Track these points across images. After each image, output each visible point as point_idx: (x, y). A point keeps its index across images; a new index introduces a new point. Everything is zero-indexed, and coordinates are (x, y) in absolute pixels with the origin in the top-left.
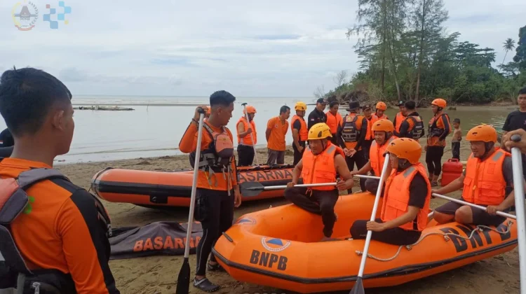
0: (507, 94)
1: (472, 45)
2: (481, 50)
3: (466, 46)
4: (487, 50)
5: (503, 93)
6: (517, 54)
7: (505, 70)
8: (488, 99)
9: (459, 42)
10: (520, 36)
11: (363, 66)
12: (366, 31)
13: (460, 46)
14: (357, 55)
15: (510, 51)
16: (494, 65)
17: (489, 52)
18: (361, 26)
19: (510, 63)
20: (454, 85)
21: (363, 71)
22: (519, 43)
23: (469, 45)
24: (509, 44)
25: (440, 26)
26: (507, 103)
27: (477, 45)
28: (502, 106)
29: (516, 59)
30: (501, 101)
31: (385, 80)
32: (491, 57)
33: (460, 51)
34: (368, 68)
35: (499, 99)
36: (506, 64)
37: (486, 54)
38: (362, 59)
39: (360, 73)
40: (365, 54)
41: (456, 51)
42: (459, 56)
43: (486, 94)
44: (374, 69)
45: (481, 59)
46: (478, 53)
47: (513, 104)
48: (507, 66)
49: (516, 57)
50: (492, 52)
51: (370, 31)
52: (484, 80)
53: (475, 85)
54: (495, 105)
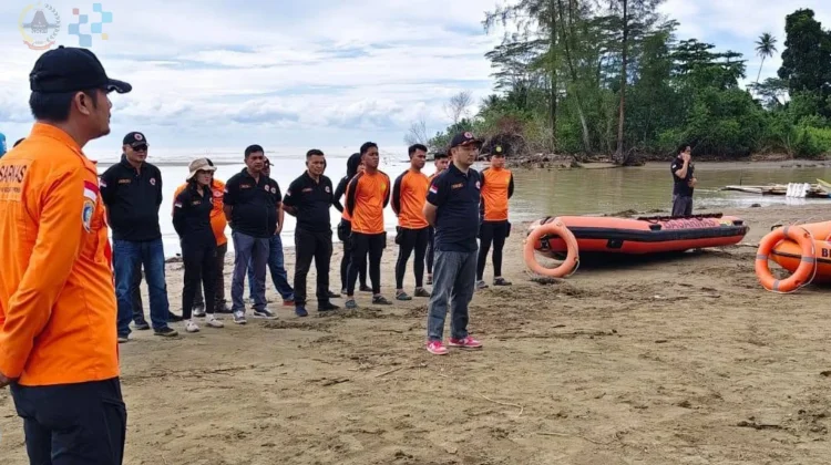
0: (777, 138)
1: (702, 46)
2: (719, 56)
3: (692, 49)
4: (730, 55)
5: (771, 138)
6: (784, 64)
7: (761, 93)
8: (746, 148)
9: (680, 39)
10: (787, 30)
11: (502, 84)
12: (519, 19)
13: (681, 48)
14: (489, 62)
15: (768, 57)
16: (742, 84)
17: (733, 59)
18: (509, 8)
19: (769, 79)
20: (686, 124)
21: (501, 94)
22: (786, 44)
23: (698, 46)
24: (766, 45)
25: (656, 11)
26: (779, 156)
27: (710, 47)
28: (771, 160)
29: (782, 72)
30: (768, 152)
31: (557, 111)
32: (737, 70)
33: (682, 57)
34: (510, 88)
35: (764, 150)
36: (761, 81)
37: (728, 64)
38: (498, 70)
39: (494, 99)
40: (504, 61)
41: (675, 56)
42: (681, 66)
43: (741, 139)
44: (524, 89)
45: (719, 72)
46: (713, 61)
47: (788, 158)
48: (763, 86)
49: (781, 69)
50: (739, 59)
51: (528, 19)
52: (736, 113)
53: (722, 122)
54: (758, 160)
